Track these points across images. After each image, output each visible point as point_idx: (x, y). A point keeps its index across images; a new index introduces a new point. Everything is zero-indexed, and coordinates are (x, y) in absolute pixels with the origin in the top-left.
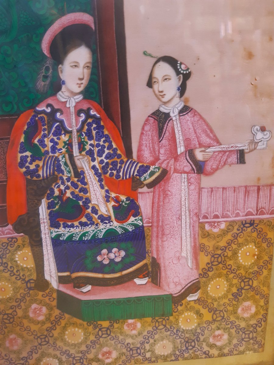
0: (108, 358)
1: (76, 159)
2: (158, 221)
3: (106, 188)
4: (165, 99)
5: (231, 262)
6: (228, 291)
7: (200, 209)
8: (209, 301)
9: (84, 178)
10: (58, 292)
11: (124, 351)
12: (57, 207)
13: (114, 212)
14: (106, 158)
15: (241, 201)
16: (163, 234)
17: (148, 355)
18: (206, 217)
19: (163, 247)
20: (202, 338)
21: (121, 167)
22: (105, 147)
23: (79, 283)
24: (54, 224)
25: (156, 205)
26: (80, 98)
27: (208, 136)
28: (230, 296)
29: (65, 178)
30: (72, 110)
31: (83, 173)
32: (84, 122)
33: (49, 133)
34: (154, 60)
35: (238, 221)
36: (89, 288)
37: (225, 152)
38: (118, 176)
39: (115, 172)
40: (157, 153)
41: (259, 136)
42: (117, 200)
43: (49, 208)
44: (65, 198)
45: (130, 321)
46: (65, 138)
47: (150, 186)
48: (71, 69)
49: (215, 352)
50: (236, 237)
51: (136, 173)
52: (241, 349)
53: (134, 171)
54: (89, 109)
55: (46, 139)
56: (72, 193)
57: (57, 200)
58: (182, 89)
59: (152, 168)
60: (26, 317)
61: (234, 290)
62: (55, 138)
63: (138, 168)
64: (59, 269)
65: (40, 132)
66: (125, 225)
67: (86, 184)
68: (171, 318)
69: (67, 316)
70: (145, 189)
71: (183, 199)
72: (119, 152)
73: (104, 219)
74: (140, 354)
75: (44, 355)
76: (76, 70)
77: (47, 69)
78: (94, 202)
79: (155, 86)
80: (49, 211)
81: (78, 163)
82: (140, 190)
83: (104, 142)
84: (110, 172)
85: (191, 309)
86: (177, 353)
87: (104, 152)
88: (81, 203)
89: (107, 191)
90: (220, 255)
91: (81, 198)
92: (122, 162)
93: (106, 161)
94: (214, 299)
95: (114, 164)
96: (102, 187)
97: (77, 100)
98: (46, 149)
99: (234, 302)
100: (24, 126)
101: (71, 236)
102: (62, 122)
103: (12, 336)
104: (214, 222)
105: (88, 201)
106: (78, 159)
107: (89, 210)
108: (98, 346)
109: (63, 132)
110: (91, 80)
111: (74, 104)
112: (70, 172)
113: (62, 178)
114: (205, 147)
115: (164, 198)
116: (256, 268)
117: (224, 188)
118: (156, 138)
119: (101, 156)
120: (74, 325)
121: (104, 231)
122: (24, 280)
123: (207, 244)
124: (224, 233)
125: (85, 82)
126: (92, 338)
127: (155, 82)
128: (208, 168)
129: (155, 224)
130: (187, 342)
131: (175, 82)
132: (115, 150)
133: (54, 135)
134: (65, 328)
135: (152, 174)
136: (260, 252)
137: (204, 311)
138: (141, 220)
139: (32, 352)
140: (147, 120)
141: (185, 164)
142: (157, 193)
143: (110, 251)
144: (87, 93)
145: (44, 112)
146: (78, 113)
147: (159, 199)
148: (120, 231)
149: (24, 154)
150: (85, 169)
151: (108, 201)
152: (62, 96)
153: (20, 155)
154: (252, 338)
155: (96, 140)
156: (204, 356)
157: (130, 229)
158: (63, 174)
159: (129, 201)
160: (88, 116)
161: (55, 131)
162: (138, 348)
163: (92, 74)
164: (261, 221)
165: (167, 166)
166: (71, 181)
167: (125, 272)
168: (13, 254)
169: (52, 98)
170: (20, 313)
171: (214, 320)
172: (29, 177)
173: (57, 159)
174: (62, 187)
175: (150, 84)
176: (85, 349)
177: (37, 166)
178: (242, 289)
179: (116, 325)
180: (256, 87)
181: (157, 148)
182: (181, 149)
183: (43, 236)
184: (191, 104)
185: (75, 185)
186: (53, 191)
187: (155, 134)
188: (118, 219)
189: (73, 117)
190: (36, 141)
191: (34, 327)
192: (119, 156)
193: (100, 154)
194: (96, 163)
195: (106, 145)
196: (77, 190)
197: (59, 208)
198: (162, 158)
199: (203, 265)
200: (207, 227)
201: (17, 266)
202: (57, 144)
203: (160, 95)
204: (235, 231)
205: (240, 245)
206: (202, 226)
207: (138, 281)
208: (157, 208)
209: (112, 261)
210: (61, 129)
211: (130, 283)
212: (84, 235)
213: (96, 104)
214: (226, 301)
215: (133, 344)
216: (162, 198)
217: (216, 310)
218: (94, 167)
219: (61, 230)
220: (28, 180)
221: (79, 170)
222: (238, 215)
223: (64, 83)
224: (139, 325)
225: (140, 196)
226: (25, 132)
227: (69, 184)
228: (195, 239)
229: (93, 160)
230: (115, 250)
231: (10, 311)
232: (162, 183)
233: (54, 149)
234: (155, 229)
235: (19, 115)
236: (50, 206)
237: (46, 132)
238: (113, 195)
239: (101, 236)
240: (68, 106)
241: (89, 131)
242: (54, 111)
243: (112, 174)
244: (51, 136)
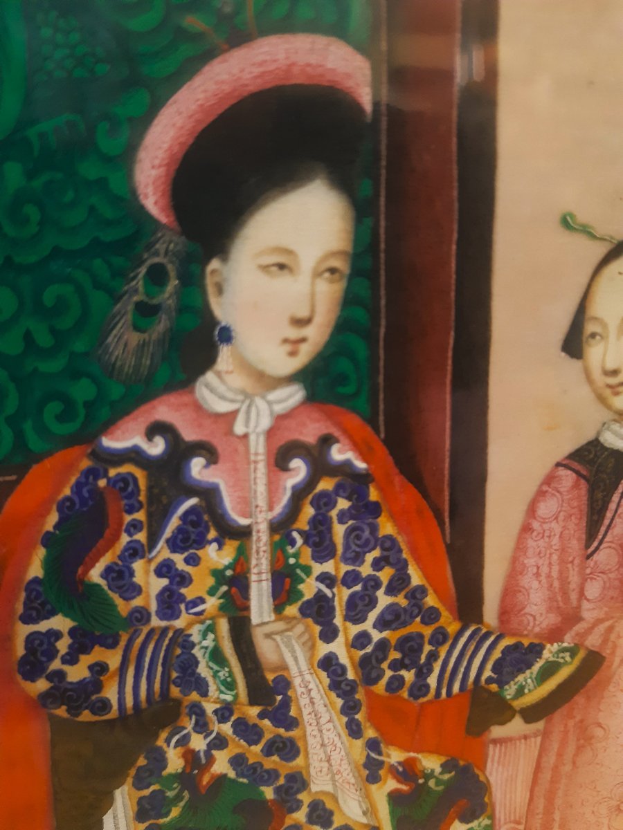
1: (258, 636)
3: (370, 733)
9: (286, 703)
12: (175, 812)
13: (392, 813)
14: (381, 624)
21: (433, 656)
22: (377, 584)
25: (546, 776)
26: (293, 395)
29: (210, 708)
30: (258, 446)
31: (284, 684)
32: (299, 494)
33: (153, 540)
38: (420, 688)
39: (409, 676)
40: (574, 596)
42: (407, 772)
43: (141, 815)
44: (206, 780)
46: (217, 556)
48: (263, 280)
51: (488, 673)
53: (480, 666)
54: (325, 442)
55: (138, 566)
56: (237, 761)
57: (176, 788)
59: (550, 652)
62: (179, 560)
63: (497, 654)
65: (117, 537)
67: (292, 723)
72: (431, 600)
76: (283, 283)
77: (157, 276)
78: (319, 784)
79: (595, 353)
80: (142, 826)
81: (266, 650)
82: (497, 731)
83: (377, 564)
84: (389, 673)
87: (373, 603)
88: (269, 793)
89: (373, 745)
91: (272, 775)
92: (440, 637)
93: (376, 636)
95: (410, 647)
96: (354, 730)
97: (279, 408)
98: (137, 602)
100: (44, 515)
102: (210, 495)
105: (298, 782)
106: (268, 636)
107: (300, 816)
109: (212, 534)
110: (342, 327)
111: (266, 423)
112: (230, 685)
113: (197, 710)
115: (579, 749)
118: (575, 546)
119: (363, 620)
125: (316, 335)
127: (593, 335)
132: (416, 595)
133: (174, 545)
140: (550, 479)
142: (555, 735)
145: (134, 455)
146: (280, 459)
147: (560, 755)
149: (43, 626)
150: (294, 671)
151: (373, 778)
152: (217, 389)
153: (23, 631)
155: (346, 560)
158: (204, 694)
159: (453, 773)
160: (320, 465)
161: (179, 530)
163: (349, 300)
165: (605, 641)
166: (233, 719)
172: (62, 712)
173: (182, 640)
175: (574, 344)
177: (99, 669)
181: (574, 579)
186: (159, 760)
187: (576, 529)
189: (261, 472)
190: (95, 575)
192: (431, 616)
193: (356, 611)
194: (338, 648)
195: (385, 575)
196: (257, 749)
197: (181, 815)
198: (589, 613)
202: (185, 579)
203: (607, 386)
210: (208, 522)
213: (354, 421)
218: (329, 663)
220: (55, 721)
221: (270, 677)
223: (226, 335)
225: (493, 752)
226: (47, 540)
227: (227, 729)
229: (329, 634)
232: (579, 699)
233: (170, 602)
235: (22, 470)
236: (147, 810)
237: (141, 536)
238: (395, 756)
240: (239, 429)
241: (320, 527)
242: (180, 452)
243: (396, 684)
244: (162, 552)
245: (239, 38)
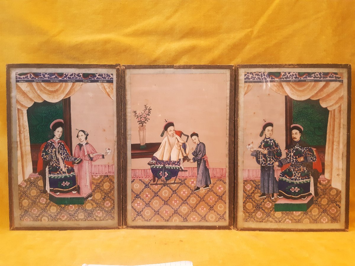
0: (63, 218)
1: (57, 155)
2: (79, 174)
4: (82, 141)
5: (102, 188)
6: (101, 197)
7: (92, 170)
8: (95, 200)
10: (49, 194)
11: (69, 216)
13: (67, 171)
15: (104, 169)
16: (81, 178)
17: (76, 218)
18: (94, 174)
19: (81, 182)
20: (93, 213)
21: (69, 158)
23: (56, 192)
24: (50, 173)
25: (79, 169)
26: (59, 139)
27: (93, 151)
28: (102, 199)
30: (57, 142)
31: (59, 159)
32: (59, 146)
34: (79, 131)
35: (103, 175)
36: (59, 193)
37: (99, 155)
40: (79, 155)
41: (108, 151)
42: (68, 167)
44: (53, 166)
45: (71, 205)
46: (54, 150)
47: (77, 164)
49: (98, 219)
50: (103, 180)
52: (107, 218)
53: (73, 159)
54: (61, 143)
55: (49, 150)
56: (55, 165)
57: (51, 166)
58: (86, 138)
59: (78, 159)
60: (39, 202)
61: (103, 197)
64: (50, 187)
65: (48, 148)
66: (70, 175)
67: (59, 162)
68: (83, 205)
69: (52, 202)
70: (76, 164)
71: (87, 168)
72: (69, 154)
73: (64, 173)
74: (73, 217)
75: (43, 216)
76: (58, 133)
77: (51, 132)
79: (79, 137)
81: (57, 156)
82: (74, 165)
85: (89, 203)
86: (86, 218)
88: (58, 168)
89: (65, 165)
90: (98, 185)
91: (58, 166)
92: (69, 157)
94: (97, 200)
95: (67, 157)
96: (64, 163)
99: (103, 201)
101: (54, 177)
102: (54, 145)
103: (34, 208)
104: (96, 175)
105: (60, 167)
107: (60, 170)
108: (60, 213)
110: (62, 135)
112: (55, 159)
113: (53, 161)
114: (92, 153)
115: (81, 167)
116: (109, 190)
117: (98, 165)
118: (79, 150)
120: (54, 205)
121: (64, 176)
122: (40, 190)
123: (94, 181)
124: (99, 179)
125: (61, 136)
126: (59, 210)
128: (94, 159)
129: (79, 175)
130: (89, 214)
131: (84, 136)
132: (68, 153)
134: (51, 206)
135: (78, 160)
136: (111, 185)
137: (94, 204)
138: (75, 173)
139: (40, 214)
140: (77, 146)
141: (88, 158)
142: (79, 166)
143: (65, 182)
145: (49, 143)
146: (58, 144)
148: (68, 176)
151: (65, 167)
152: (54, 139)
153: (42, 154)
154: (110, 215)
155: (63, 151)
156: (94, 220)
157: (71, 176)
158: (53, 159)
159: (71, 168)
160: (61, 144)
162: (73, 215)
164: (110, 175)
165: (82, 158)
166: (55, 161)
167: (69, 189)
168: (37, 182)
169: (52, 139)
170: (38, 200)
171: (97, 207)
173: (52, 155)
174: (53, 163)
175: (77, 137)
176: (56, 214)
177: (46, 157)
178: (106, 197)
179: (66, 207)
180: (106, 138)
181: (79, 153)
182: (86, 154)
183: (46, 177)
184: (88, 142)
185: (56, 163)
186: (50, 164)
187: (79, 149)
188: (68, 173)
190: (47, 150)
191: (41, 206)
192: (69, 155)
193: (63, 154)
194: (62, 157)
195: (65, 152)
197: (52, 169)
198: (81, 156)
199: (93, 188)
200: (94, 176)
201: (38, 185)
204: (102, 178)
205: (104, 183)
206: (92, 176)
207: (73, 192)
208: (79, 170)
209: (66, 185)
210: (54, 147)
211: (71, 193)
212: (58, 177)
213: (63, 141)
214: (101, 200)
215: (71, 213)
217: (98, 204)
218: (62, 158)
219: (52, 175)
220: (43, 161)
222: (103, 173)
223: (55, 136)
224: (73, 207)
226: (44, 148)
228: (90, 180)
229: (62, 156)
230: (67, 182)
231: (34, 200)
232: (81, 163)
233: (51, 152)
234: (79, 176)
235: (43, 143)
236: (49, 168)
238: (67, 166)
239: (63, 177)
241: (61, 148)
242: (52, 143)
243: (67, 160)
244: (51, 149)
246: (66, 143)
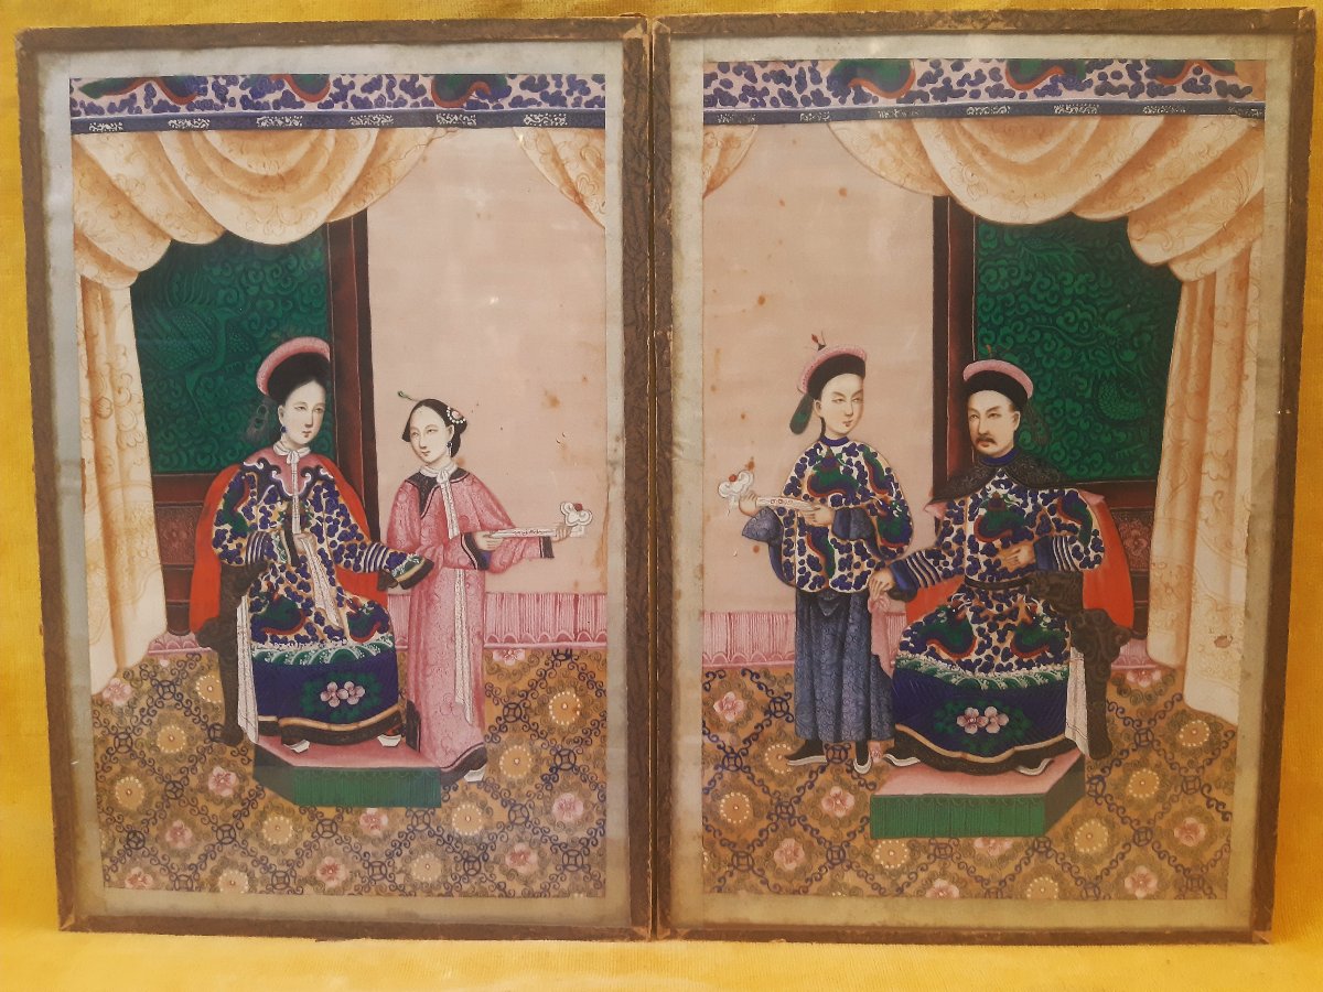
0: (330, 878)
1: (295, 539)
2: (418, 643)
3: (339, 585)
4: (430, 458)
5: (537, 719)
6: (535, 770)
7: (484, 627)
8: (503, 786)
9: (305, 566)
10: (257, 748)
11: (359, 866)
12: (264, 610)
13: (349, 623)
14: (340, 538)
15: (549, 617)
16: (426, 664)
17: (400, 880)
18: (493, 640)
19: (425, 686)
20: (492, 856)
21: (361, 554)
22: (339, 523)
23: (290, 737)
24: (257, 636)
25: (415, 618)
26: (306, 451)
27: (494, 513)
28: (538, 780)
29: (278, 566)
30: (294, 468)
31: (304, 559)
32: (309, 487)
33: (259, 499)
34: (415, 404)
35: (547, 649)
36: (306, 745)
37: (521, 539)
38: (357, 568)
39: (352, 561)
40: (417, 535)
41: (573, 517)
42: (354, 604)
43: (251, 610)
44: (276, 597)
45: (371, 811)
46: (281, 507)
47: (407, 585)
48: (295, 411)
49: (518, 888)
50: (543, 676)
51: (384, 564)
52: (565, 886)
53: (382, 560)
54: (318, 468)
55: (254, 508)
56: (287, 590)
57: (265, 599)
58: (455, 445)
59: (409, 557)
60: (203, 789)
61: (545, 769)
62: (267, 506)
63: (388, 556)
64: (261, 711)
65: (247, 498)
66: (365, 646)
67: (308, 576)
68: (438, 811)
69: (268, 792)
70: (398, 590)
71: (458, 609)
72: (359, 531)
73: (334, 633)
74: (385, 876)
75: (226, 863)
76: (302, 413)
77: (263, 411)
78: (319, 605)
79: (415, 440)
80: (251, 615)
81: (298, 545)
82: (390, 591)
83: (338, 515)
84: (345, 559)
85: (471, 798)
86: (450, 880)
87: (337, 530)
88: (299, 606)
89: (339, 590)
90: (518, 705)
91: (301, 597)
92: (363, 546)
93: (339, 543)
94: (511, 785)
95: (352, 549)
96: (332, 583)
97: (301, 455)
98: (253, 521)
99: (546, 793)
100: (224, 487)
101: (282, 658)
102: (278, 484)
103: (178, 823)
104: (508, 649)
105: (310, 602)
106: (299, 539)
107: (312, 618)
108: (315, 853)
109: (279, 498)
110: (323, 428)
111: (297, 460)
112: (285, 558)
113: (274, 567)
114: (489, 529)
115: (429, 605)
116: (580, 733)
117: (520, 595)
118: (415, 514)
119: (334, 536)
120: (279, 810)
121: (333, 652)
122: (205, 723)
123: (496, 684)
124: (524, 668)
125: (314, 430)
126: (307, 836)
127: (414, 434)
128: (496, 562)
129: (413, 648)
130: (467, 860)
131: (444, 435)
132: (354, 528)
133: (266, 502)
134: (263, 815)
135: (410, 566)
136: (585, 705)
137: (495, 805)
138: (392, 639)
139: (206, 856)
140: (403, 487)
141: (461, 555)
142: (416, 596)
143: (341, 686)
144: (315, 446)
145: (254, 469)
146: (302, 473)
147: (419, 606)
148: (357, 654)
149: (222, 528)
150: (308, 553)
151: (340, 605)
152: (281, 448)
153: (215, 528)
154: (583, 866)
155: (327, 512)
156: (497, 892)
157: (373, 652)
158: (275, 560)
159: (373, 608)
160: (316, 476)
161: (268, 496)
162: (383, 864)
163: (324, 419)
164: (584, 652)
165: (433, 555)
166: (286, 571)
167: (364, 723)
168: (193, 681)
169: (266, 450)
170: (194, 781)
171: (512, 823)
172: (226, 561)
173: (268, 537)
174: (273, 580)
175: (407, 436)
176: (294, 857)
177: (239, 546)
178: (558, 768)
179: (347, 817)
180: (564, 447)
181: (417, 528)
182: (454, 531)
183: (240, 654)
184: (466, 467)
185: (292, 578)
186: (259, 585)
187: (414, 507)
188: (354, 635)
189: (295, 478)
190: (240, 510)
191: (214, 809)
192: (360, 537)
193: (331, 532)
194: (324, 546)
195: (341, 519)
196: (295, 585)
197: (267, 611)
198: (425, 542)
199: (490, 720)
200: (496, 656)
201: (198, 700)
202: (269, 514)
203: (421, 453)
204: (542, 665)
205: (551, 691)
206: (487, 655)
207: (385, 741)
208: (417, 621)
209: (343, 702)
210: (277, 494)
211: (371, 743)
212: (302, 656)
213: (328, 461)
214: (532, 788)
215: (374, 855)
216: (424, 607)
217: (515, 805)
218: (321, 552)
219: (268, 646)
220: (224, 566)
221: (300, 555)
222: (544, 639)
223: (284, 430)
224: (384, 820)
225: (390, 601)
226: (225, 497)
227: (284, 575)
228: (477, 675)
229: (321, 540)
230: (348, 685)
231: (178, 778)
232: (425, 581)
233: (264, 522)
234: (414, 656)
236: (253, 608)
237: (255, 497)
238: (348, 596)
239: (328, 660)
240: (288, 462)
242: (269, 469)
243: (347, 564)
244: (262, 503)
245: (288, 339)
246: (345, 470)
